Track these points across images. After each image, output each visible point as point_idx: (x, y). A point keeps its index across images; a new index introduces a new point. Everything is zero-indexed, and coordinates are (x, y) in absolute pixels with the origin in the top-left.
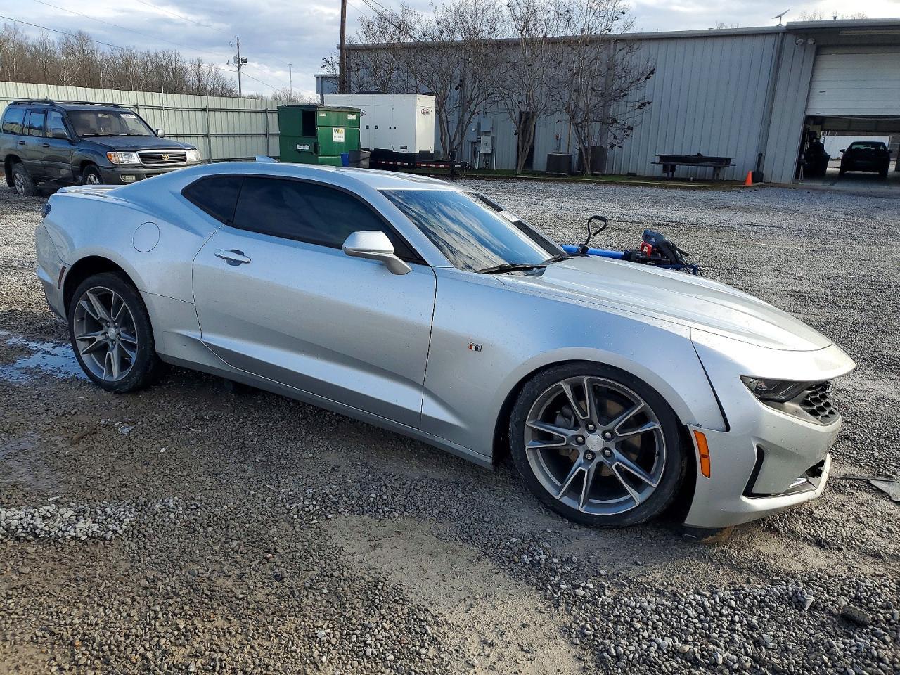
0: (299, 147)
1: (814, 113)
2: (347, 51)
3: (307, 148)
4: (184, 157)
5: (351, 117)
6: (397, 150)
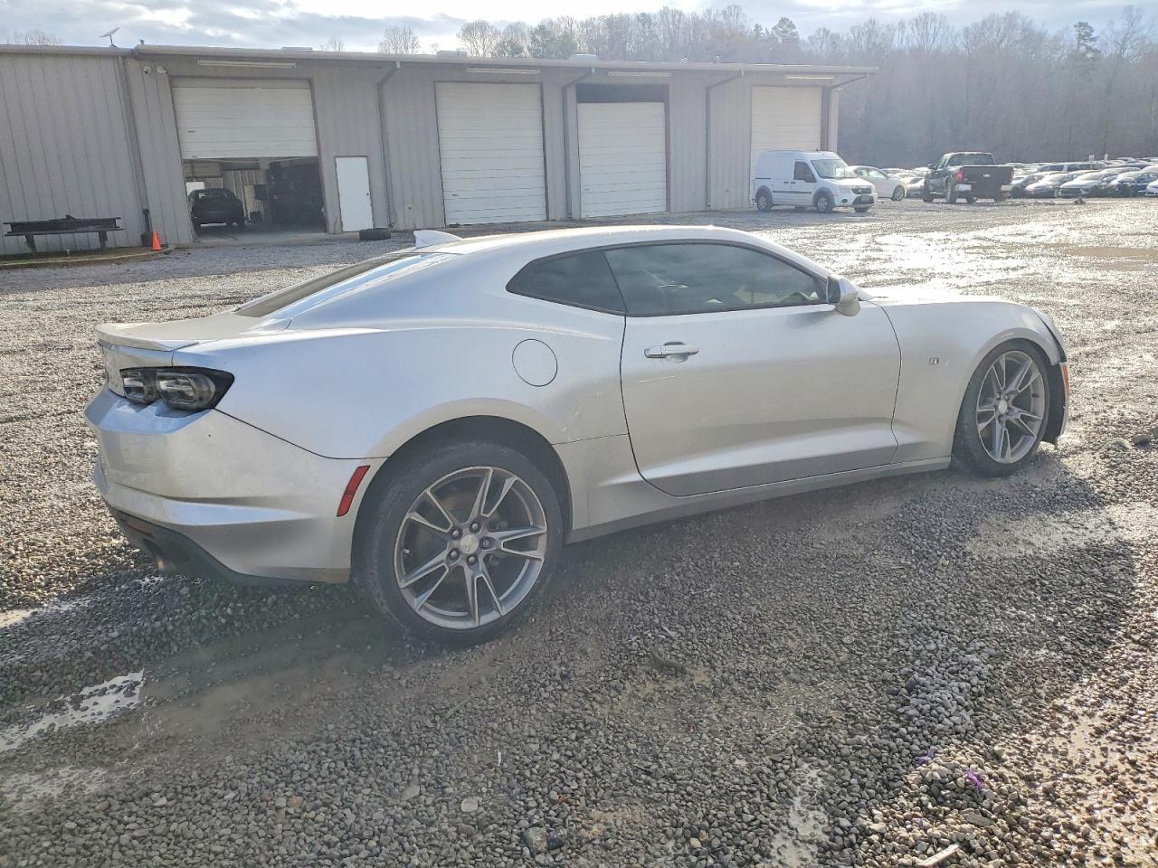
1: (190, 157)
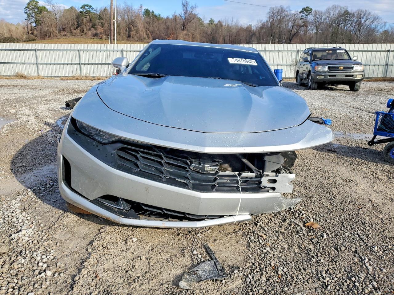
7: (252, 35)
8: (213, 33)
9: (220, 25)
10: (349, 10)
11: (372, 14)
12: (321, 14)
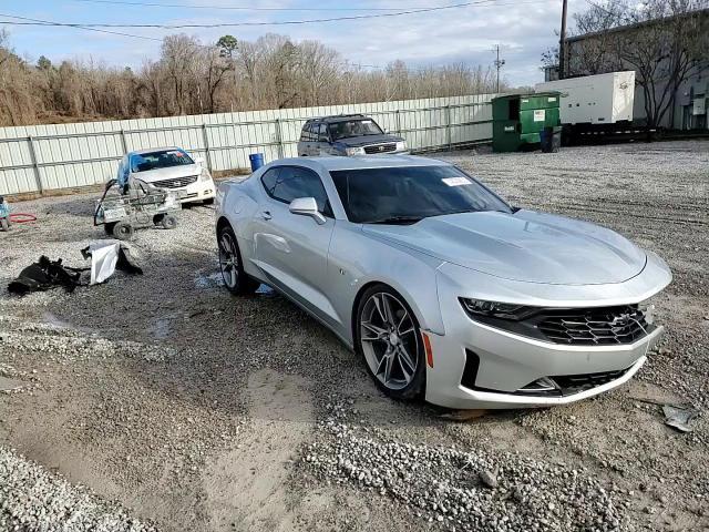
0: (506, 129)
2: (567, 44)
3: (512, 128)
4: (394, 147)
5: (551, 99)
6: (596, 121)
7: (138, 89)
8: (54, 87)
9: (66, 69)
10: (292, 41)
11: (326, 47)
12: (252, 48)
